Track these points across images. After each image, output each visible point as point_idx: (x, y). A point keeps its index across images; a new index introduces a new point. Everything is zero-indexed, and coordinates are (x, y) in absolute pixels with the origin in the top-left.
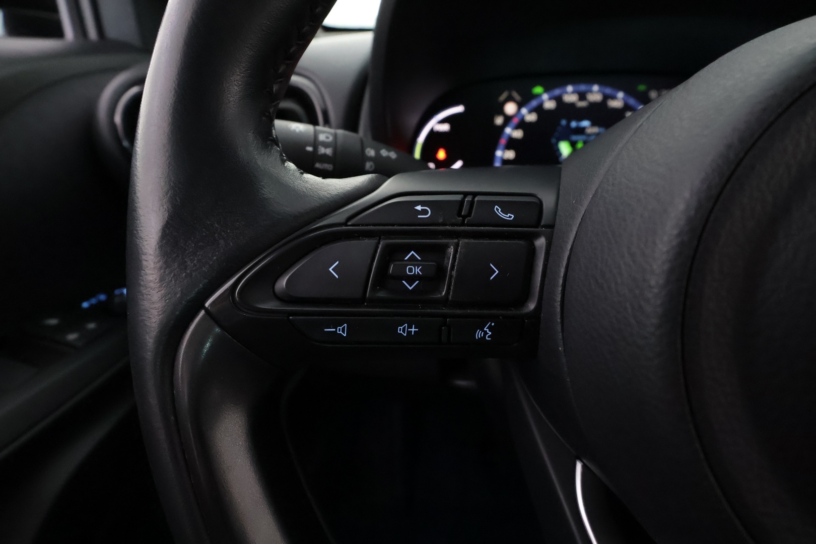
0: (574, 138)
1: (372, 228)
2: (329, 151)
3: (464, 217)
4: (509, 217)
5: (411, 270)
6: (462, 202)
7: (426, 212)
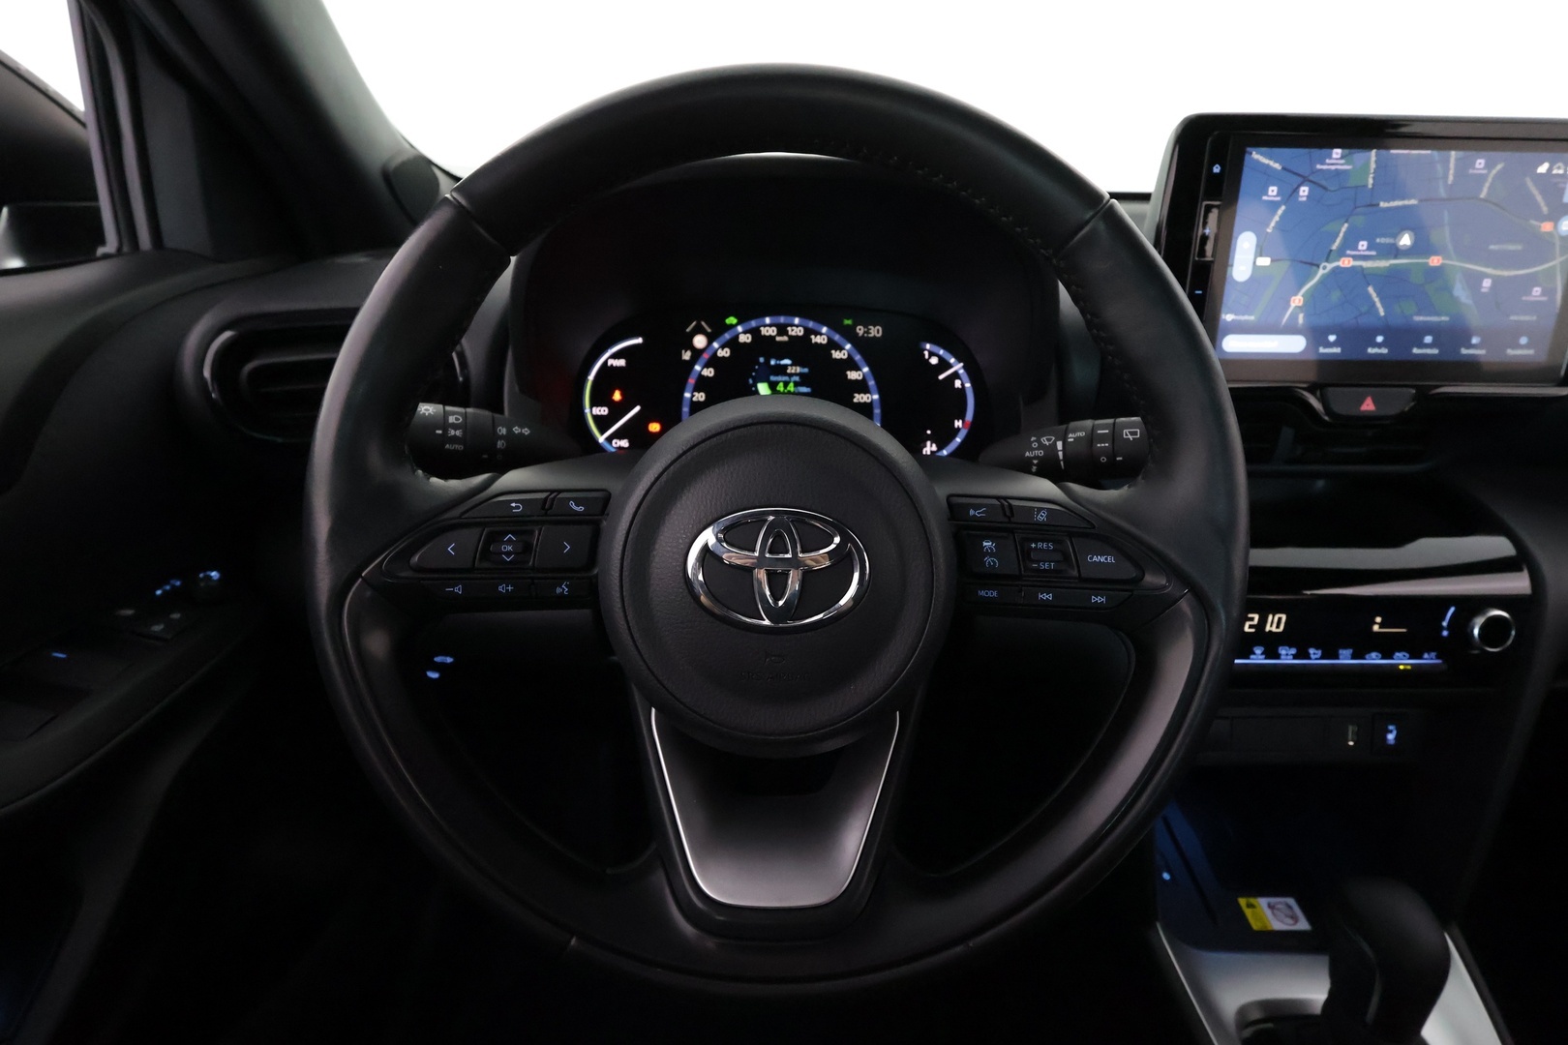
0: (773, 378)
1: (482, 520)
2: (458, 433)
3: (548, 510)
4: (580, 509)
5: (505, 548)
6: (546, 498)
7: (519, 507)
